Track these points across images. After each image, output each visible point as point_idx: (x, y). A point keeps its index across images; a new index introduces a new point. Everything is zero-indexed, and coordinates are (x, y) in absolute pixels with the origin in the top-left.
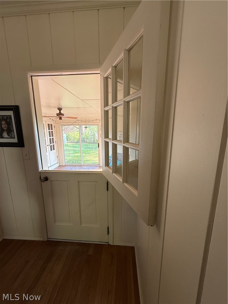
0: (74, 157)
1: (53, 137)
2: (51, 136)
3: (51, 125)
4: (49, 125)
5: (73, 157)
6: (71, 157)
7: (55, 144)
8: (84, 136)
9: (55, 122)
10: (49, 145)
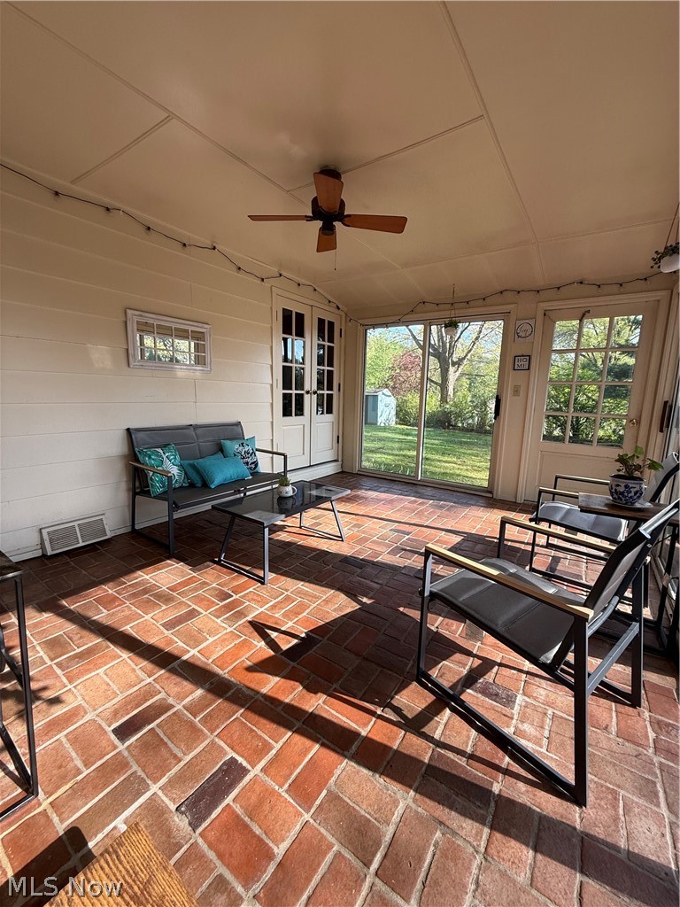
0: (402, 458)
1: (330, 368)
2: (326, 364)
3: (331, 324)
4: (321, 322)
5: (397, 458)
6: (391, 457)
7: (334, 392)
8: (448, 406)
9: (344, 317)
10: (315, 393)
